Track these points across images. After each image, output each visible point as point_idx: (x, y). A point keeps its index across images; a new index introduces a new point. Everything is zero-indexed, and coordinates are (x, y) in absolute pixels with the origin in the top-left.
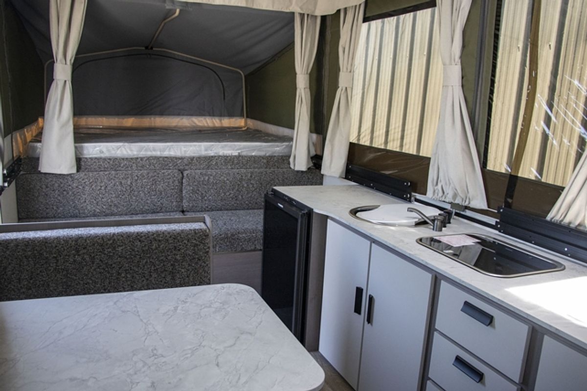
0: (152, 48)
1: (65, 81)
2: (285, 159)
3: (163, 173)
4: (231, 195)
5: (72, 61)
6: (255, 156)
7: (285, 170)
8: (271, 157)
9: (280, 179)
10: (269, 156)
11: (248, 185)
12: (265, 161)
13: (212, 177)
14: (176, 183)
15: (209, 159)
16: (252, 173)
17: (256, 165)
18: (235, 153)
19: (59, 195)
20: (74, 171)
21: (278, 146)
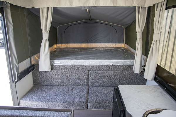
0: (91, 20)
1: (46, 39)
2: (131, 67)
3: (81, 72)
4: (108, 81)
5: (49, 32)
6: (119, 65)
7: (130, 72)
8: (126, 66)
9: (128, 76)
10: (125, 66)
11: (114, 78)
12: (123, 68)
13: (100, 74)
14: (86, 76)
15: (100, 66)
16: (116, 73)
17: (119, 69)
18: (111, 64)
19: (45, 78)
20: (50, 70)
21: (128, 62)
